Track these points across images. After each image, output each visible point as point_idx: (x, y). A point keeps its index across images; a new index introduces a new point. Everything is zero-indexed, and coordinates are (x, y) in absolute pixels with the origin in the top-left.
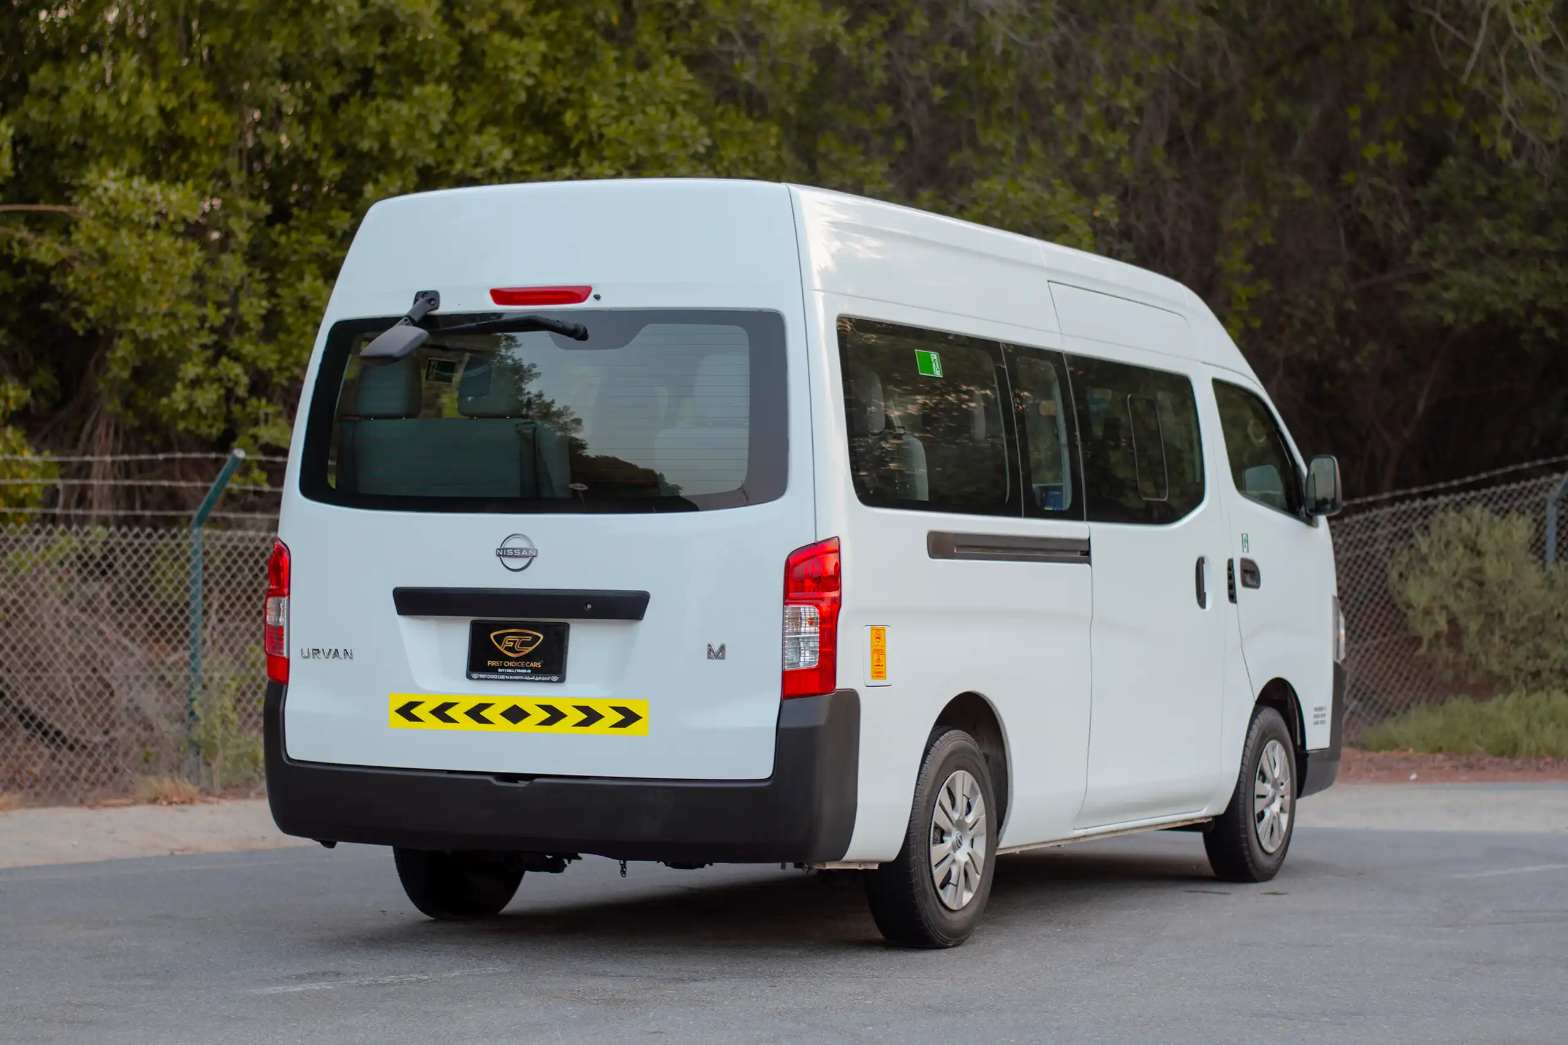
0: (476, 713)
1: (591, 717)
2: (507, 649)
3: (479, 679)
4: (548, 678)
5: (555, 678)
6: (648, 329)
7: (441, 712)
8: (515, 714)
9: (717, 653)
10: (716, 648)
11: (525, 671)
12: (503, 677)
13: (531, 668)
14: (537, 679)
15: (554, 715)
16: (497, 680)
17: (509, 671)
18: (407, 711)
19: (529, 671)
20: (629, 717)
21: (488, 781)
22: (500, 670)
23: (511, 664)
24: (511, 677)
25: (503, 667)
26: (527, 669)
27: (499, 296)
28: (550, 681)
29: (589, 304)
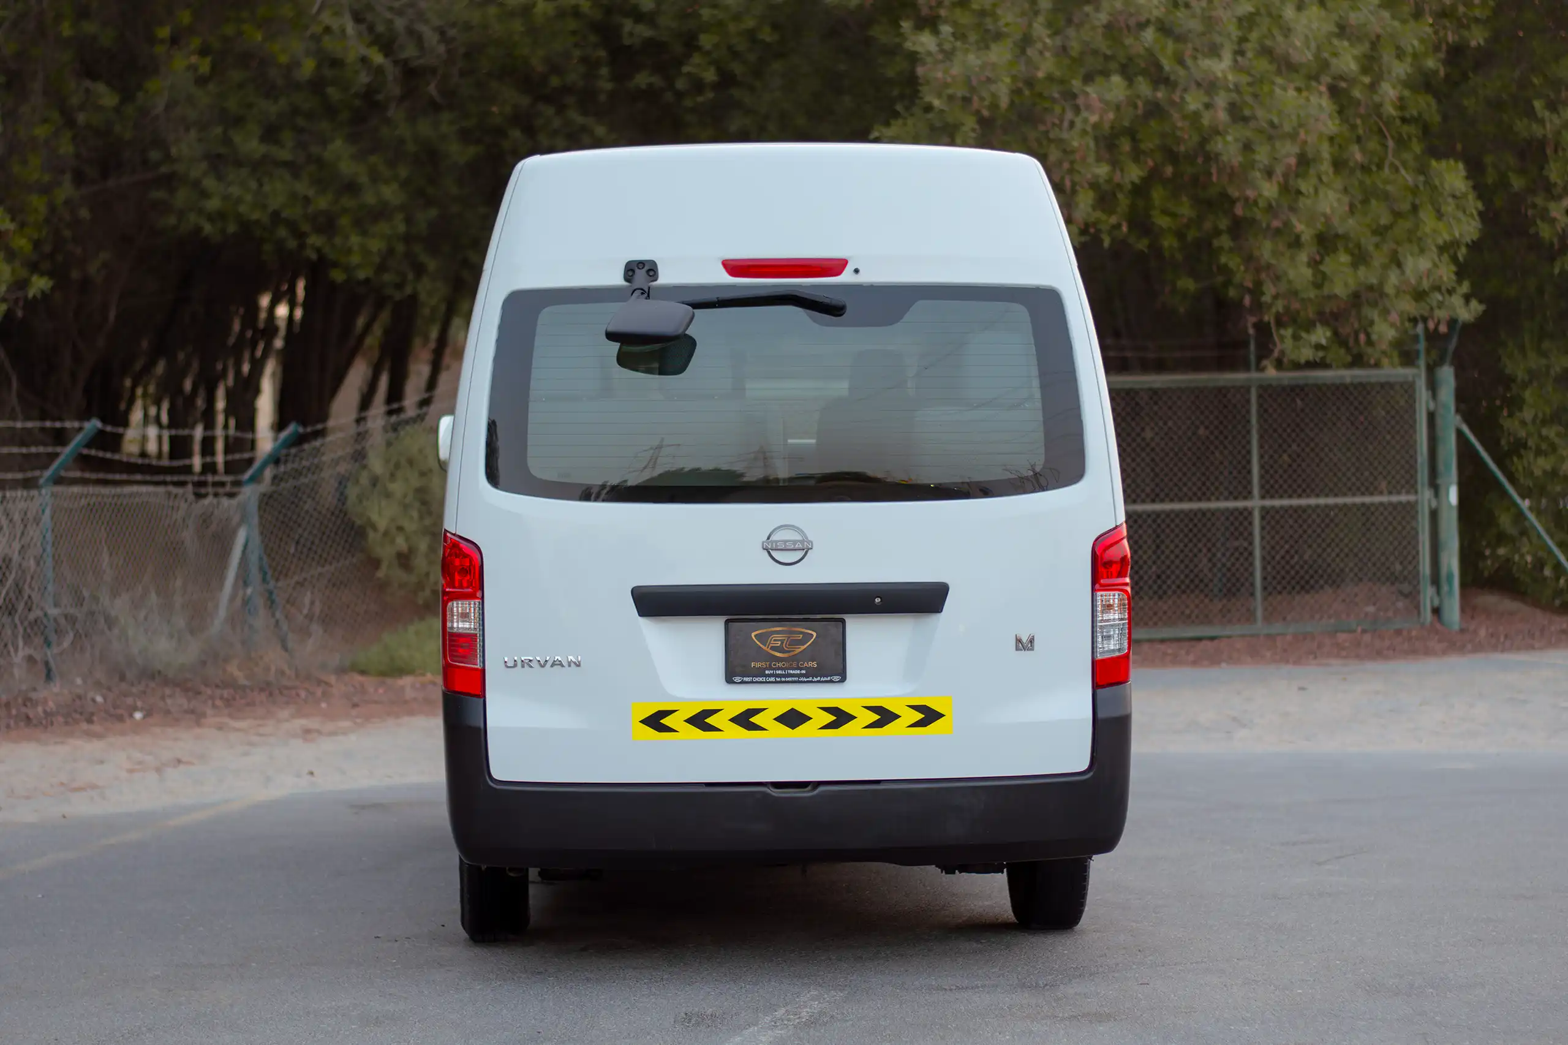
0: (745, 720)
1: (885, 717)
2: (773, 648)
3: (743, 682)
4: (829, 679)
5: (836, 678)
6: (921, 304)
7: (700, 721)
8: (793, 719)
9: (1024, 645)
10: (1024, 640)
11: (798, 672)
12: (772, 679)
13: (806, 668)
14: (815, 679)
15: (840, 718)
16: (766, 682)
17: (779, 672)
18: (656, 721)
19: (804, 672)
20: (929, 716)
21: (764, 793)
22: (767, 672)
23: (780, 665)
24: (783, 679)
25: (770, 668)
26: (801, 669)
27: (735, 268)
28: (831, 681)
29: (846, 277)
